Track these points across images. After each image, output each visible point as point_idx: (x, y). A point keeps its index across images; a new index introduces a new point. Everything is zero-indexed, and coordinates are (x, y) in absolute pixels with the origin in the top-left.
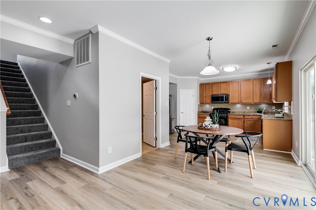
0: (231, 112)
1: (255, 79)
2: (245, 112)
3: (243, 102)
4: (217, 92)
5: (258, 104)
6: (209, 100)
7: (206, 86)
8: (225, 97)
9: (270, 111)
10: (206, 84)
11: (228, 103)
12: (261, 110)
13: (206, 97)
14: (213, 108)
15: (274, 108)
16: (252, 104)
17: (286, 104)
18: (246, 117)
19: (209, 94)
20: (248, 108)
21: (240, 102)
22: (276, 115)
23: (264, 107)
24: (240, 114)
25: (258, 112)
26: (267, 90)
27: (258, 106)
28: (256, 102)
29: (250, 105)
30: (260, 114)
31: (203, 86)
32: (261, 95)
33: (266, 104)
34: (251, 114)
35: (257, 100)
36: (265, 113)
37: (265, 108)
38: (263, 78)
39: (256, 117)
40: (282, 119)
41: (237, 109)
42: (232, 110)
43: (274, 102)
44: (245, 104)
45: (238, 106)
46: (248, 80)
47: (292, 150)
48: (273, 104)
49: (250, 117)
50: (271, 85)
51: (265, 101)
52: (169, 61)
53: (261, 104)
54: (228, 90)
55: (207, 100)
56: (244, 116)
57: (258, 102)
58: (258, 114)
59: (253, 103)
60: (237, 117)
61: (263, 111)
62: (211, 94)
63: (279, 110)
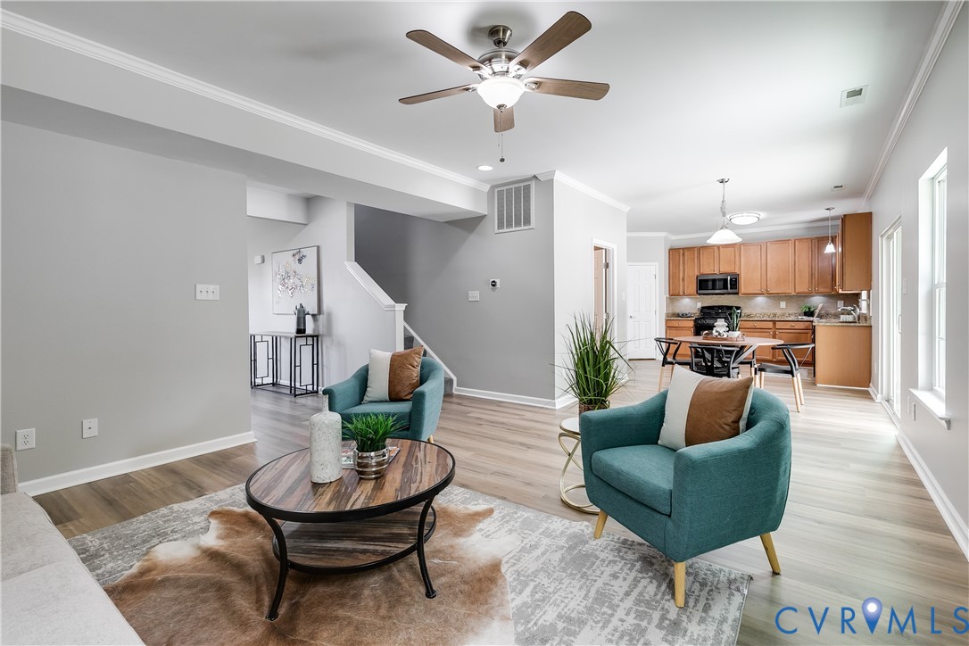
0: (743, 315)
1: (800, 240)
2: (775, 315)
3: (771, 292)
4: (711, 269)
5: (805, 296)
6: (693, 287)
7: (684, 254)
8: (731, 279)
9: (832, 311)
10: (684, 249)
11: (737, 293)
12: (812, 310)
13: (683, 280)
14: (699, 305)
15: (840, 304)
16: (791, 297)
17: (864, 294)
18: (779, 325)
19: (691, 274)
20: (783, 304)
21: (765, 292)
22: (843, 318)
23: (818, 302)
24: (764, 319)
25: (806, 314)
26: (825, 264)
27: (806, 300)
28: (801, 290)
29: (787, 297)
30: (811, 319)
31: (676, 254)
32: (812, 275)
33: (824, 296)
34: (790, 319)
35: (803, 287)
36: (820, 316)
37: (821, 305)
38: (817, 238)
39: (802, 325)
40: (853, 324)
41: (759, 307)
42: (745, 311)
43: (840, 291)
44: (776, 297)
45: (760, 300)
46: (782, 241)
47: (871, 385)
48: (839, 296)
49: (788, 325)
50: (833, 255)
51: (821, 290)
52: (626, 209)
53: (812, 296)
54: (738, 263)
55: (688, 287)
56: (774, 322)
57: (807, 291)
58: (806, 318)
59: (793, 294)
60: (758, 325)
61: (817, 311)
62: (697, 273)
63: (849, 308)
